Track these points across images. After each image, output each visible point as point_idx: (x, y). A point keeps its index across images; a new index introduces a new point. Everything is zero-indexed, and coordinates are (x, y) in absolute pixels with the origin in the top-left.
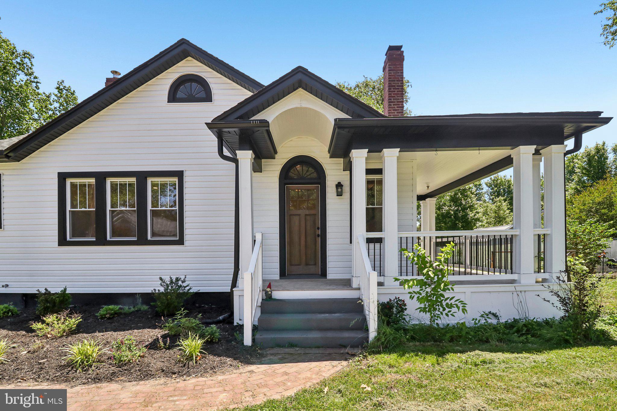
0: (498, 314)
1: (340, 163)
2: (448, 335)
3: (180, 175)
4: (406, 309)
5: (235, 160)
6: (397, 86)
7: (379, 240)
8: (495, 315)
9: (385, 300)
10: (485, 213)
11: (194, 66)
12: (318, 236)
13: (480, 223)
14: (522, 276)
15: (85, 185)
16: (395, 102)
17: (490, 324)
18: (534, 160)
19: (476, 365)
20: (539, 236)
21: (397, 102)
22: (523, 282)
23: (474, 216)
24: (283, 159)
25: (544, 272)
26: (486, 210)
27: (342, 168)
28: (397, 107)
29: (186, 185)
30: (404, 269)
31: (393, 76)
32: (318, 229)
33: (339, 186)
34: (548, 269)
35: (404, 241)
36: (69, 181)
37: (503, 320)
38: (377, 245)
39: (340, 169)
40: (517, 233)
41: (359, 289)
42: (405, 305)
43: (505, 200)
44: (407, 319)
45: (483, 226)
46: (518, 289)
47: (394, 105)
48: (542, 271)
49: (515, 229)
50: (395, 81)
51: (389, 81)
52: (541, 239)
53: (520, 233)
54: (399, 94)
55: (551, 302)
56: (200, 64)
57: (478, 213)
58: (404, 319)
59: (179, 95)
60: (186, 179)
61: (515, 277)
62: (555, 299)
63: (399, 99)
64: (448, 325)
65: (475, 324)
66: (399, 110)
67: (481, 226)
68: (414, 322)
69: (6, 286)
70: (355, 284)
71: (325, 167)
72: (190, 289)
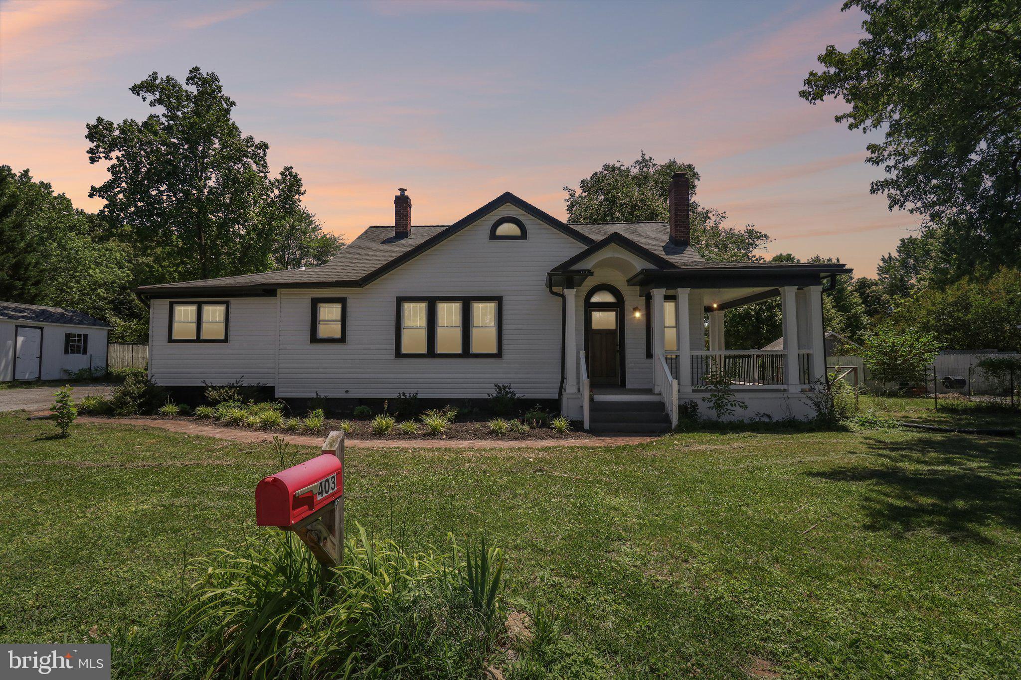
1: (637, 290)
2: (730, 426)
3: (499, 300)
4: (698, 408)
5: (563, 297)
6: (684, 210)
8: (769, 416)
9: (682, 403)
11: (512, 211)
12: (618, 351)
14: (790, 386)
15: (417, 307)
16: (681, 225)
17: (764, 422)
18: (796, 294)
21: (684, 224)
22: (790, 391)
24: (588, 286)
27: (638, 293)
28: (683, 229)
29: (504, 308)
30: (695, 381)
31: (678, 200)
32: (617, 345)
33: (637, 309)
35: (695, 358)
36: (403, 304)
37: (774, 421)
39: (637, 295)
40: (786, 353)
41: (660, 394)
42: (697, 406)
44: (699, 415)
46: (786, 396)
47: (680, 227)
51: (675, 205)
54: (685, 217)
55: (808, 405)
56: (517, 209)
58: (697, 415)
59: (499, 233)
60: (505, 303)
61: (785, 387)
62: (811, 403)
63: (685, 222)
65: (751, 420)
66: (685, 232)
68: (705, 418)
69: (347, 392)
70: (657, 391)
71: (623, 293)
72: (515, 395)
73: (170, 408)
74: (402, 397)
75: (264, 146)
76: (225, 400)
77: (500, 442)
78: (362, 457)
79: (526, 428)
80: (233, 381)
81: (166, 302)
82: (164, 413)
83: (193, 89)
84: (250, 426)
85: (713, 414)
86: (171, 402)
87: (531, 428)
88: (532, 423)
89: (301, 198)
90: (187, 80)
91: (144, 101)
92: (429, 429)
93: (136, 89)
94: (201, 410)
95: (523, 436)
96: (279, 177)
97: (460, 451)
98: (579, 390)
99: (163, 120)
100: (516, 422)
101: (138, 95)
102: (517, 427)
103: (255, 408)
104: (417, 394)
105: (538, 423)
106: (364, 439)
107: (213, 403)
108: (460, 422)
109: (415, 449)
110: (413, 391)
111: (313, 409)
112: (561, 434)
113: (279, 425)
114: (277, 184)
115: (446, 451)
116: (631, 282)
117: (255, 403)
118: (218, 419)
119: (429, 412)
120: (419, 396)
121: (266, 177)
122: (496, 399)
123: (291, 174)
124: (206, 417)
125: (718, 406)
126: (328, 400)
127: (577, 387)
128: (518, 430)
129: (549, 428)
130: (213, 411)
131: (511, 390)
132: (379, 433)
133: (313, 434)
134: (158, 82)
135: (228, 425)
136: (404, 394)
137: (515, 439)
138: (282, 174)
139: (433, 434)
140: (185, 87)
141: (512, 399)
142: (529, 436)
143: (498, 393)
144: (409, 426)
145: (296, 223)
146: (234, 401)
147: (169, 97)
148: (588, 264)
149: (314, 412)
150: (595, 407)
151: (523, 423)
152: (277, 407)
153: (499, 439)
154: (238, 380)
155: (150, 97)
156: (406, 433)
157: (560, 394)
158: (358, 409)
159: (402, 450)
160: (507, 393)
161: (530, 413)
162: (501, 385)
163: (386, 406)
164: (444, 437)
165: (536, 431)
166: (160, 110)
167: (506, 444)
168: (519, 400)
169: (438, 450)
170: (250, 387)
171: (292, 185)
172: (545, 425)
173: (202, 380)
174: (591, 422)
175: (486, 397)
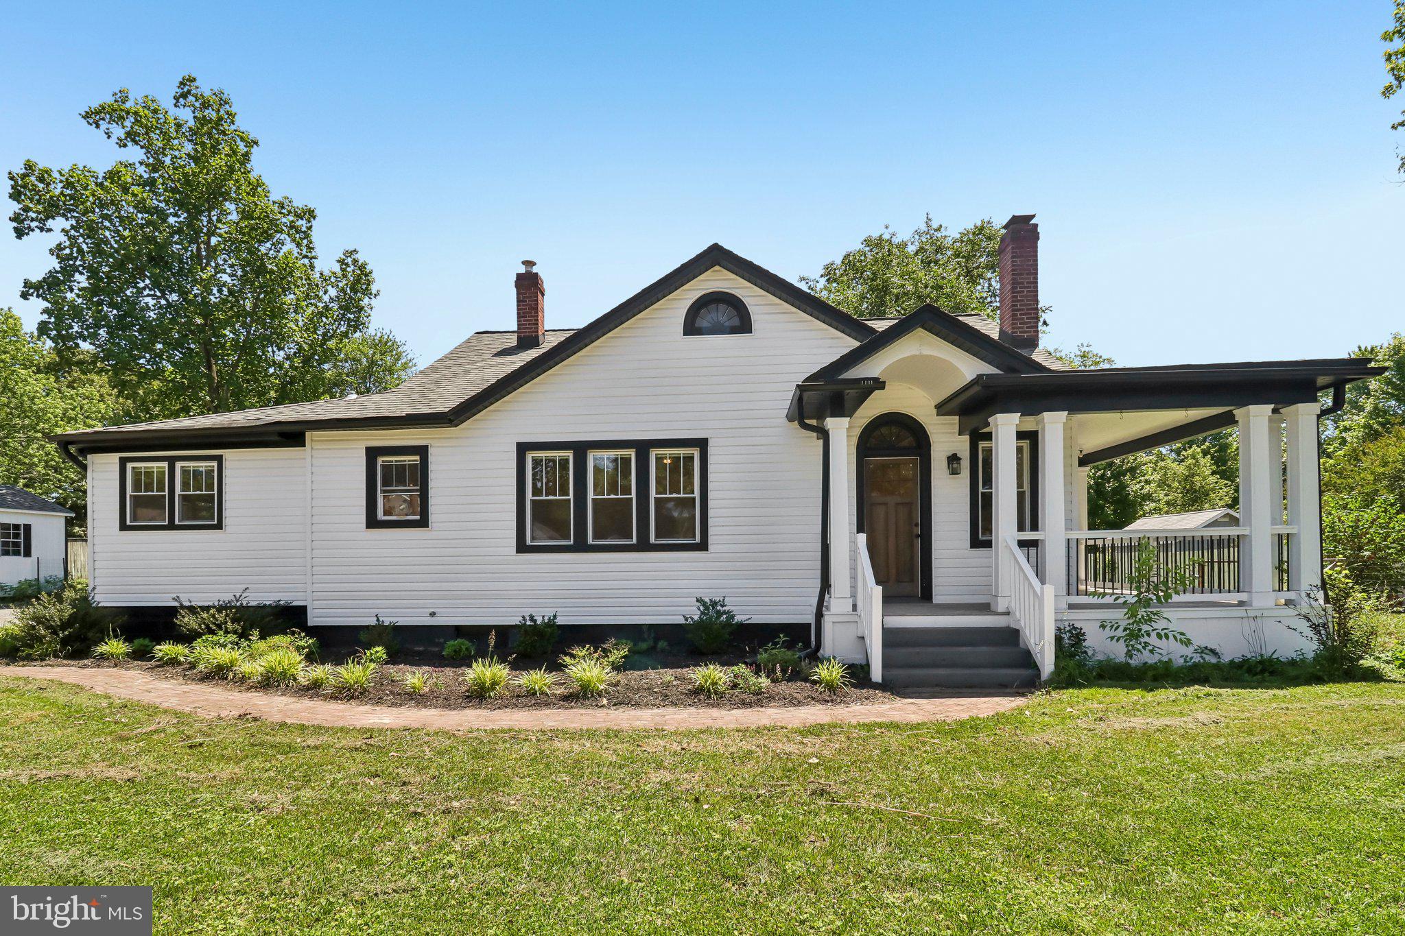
0: (1218, 651)
1: (956, 424)
2: (1150, 674)
3: (702, 444)
4: (1085, 640)
5: (824, 435)
6: (1027, 283)
7: (1034, 544)
8: (1213, 652)
10: (1162, 484)
11: (724, 280)
12: (917, 536)
13: (1153, 505)
14: (1254, 595)
15: (554, 461)
16: (1023, 310)
17: (1209, 662)
18: (1270, 420)
19: (1199, 698)
20: (1280, 536)
21: (1028, 309)
22: (1255, 604)
23: (1141, 490)
24: (863, 418)
25: (1288, 590)
26: (1166, 474)
27: (957, 430)
28: (1027, 318)
29: (711, 459)
30: (1074, 587)
31: (1019, 266)
32: (917, 525)
33: (953, 459)
34: (1294, 585)
35: (1073, 545)
36: (530, 456)
37: (1226, 661)
38: (1033, 551)
39: (954, 433)
40: (1246, 533)
41: (1008, 613)
42: (1084, 634)
43: (1205, 453)
44: (1090, 653)
45: (1158, 511)
46: (1251, 614)
47: (1021, 314)
48: (1285, 588)
49: (1243, 526)
50: (1022, 274)
51: (1013, 275)
52: (1284, 542)
53: (1251, 532)
54: (1030, 296)
55: (1299, 630)
56: (733, 276)
57: (1148, 482)
58: (1086, 652)
59: (702, 322)
60: (711, 450)
61: (1243, 596)
62: (1303, 626)
63: (1030, 305)
64: (1146, 663)
65: (1185, 661)
66: (1030, 323)
67: (1154, 510)
68: (1100, 657)
69: (433, 614)
70: (1001, 606)
71: (930, 429)
72: (733, 616)
73: (115, 646)
74: (528, 623)
75: (310, 214)
76: (212, 632)
77: (715, 712)
78: (429, 754)
79: (764, 681)
80: (227, 597)
81: (114, 458)
82: (102, 655)
83: (186, 115)
84: (242, 681)
85: (1118, 652)
86: (116, 636)
87: (773, 681)
88: (774, 671)
89: (374, 302)
90: (176, 99)
91: (109, 137)
92: (576, 687)
93: (94, 116)
94: (166, 649)
95: (759, 699)
96: (337, 268)
97: (638, 737)
98: (855, 607)
99: (141, 170)
100: (741, 669)
101: (98, 126)
102: (746, 680)
103: (262, 645)
104: (555, 616)
105: (784, 671)
106: (447, 706)
107: (188, 638)
108: (633, 668)
109: (543, 732)
110: (549, 613)
111: (369, 646)
112: (832, 693)
113: (295, 679)
114: (333, 279)
115: (607, 736)
116: (942, 408)
117: (263, 637)
118: (193, 666)
119: (579, 652)
120: (560, 621)
121: (312, 267)
122: (700, 626)
123: (355, 261)
124: (174, 662)
125: (1133, 635)
126: (397, 630)
127: (850, 601)
128: (749, 688)
129: (806, 680)
130: (186, 651)
131: (726, 608)
132: (479, 695)
133: (352, 698)
134: (128, 105)
135: (206, 678)
136: (532, 618)
137: (744, 704)
138: (341, 262)
139: (582, 695)
140: (173, 112)
141: (728, 624)
142: (771, 698)
143: (702, 613)
144: (537, 678)
145: (377, 357)
146: (227, 632)
147: (149, 130)
148: (873, 367)
149: (368, 652)
150: (892, 638)
151: (757, 673)
152: (302, 643)
153: (713, 706)
154: (238, 595)
155: (118, 132)
156: (532, 693)
157: (819, 615)
158: (452, 644)
159: (515, 736)
160: (719, 614)
161: (766, 651)
162: (707, 600)
163: (492, 642)
164: (605, 701)
165: (783, 688)
166: (135, 154)
167: (728, 717)
168: (742, 626)
169: (591, 734)
170: (261, 608)
171: (358, 280)
172: (797, 675)
173: (174, 596)
174: (884, 667)
175: (680, 620)
